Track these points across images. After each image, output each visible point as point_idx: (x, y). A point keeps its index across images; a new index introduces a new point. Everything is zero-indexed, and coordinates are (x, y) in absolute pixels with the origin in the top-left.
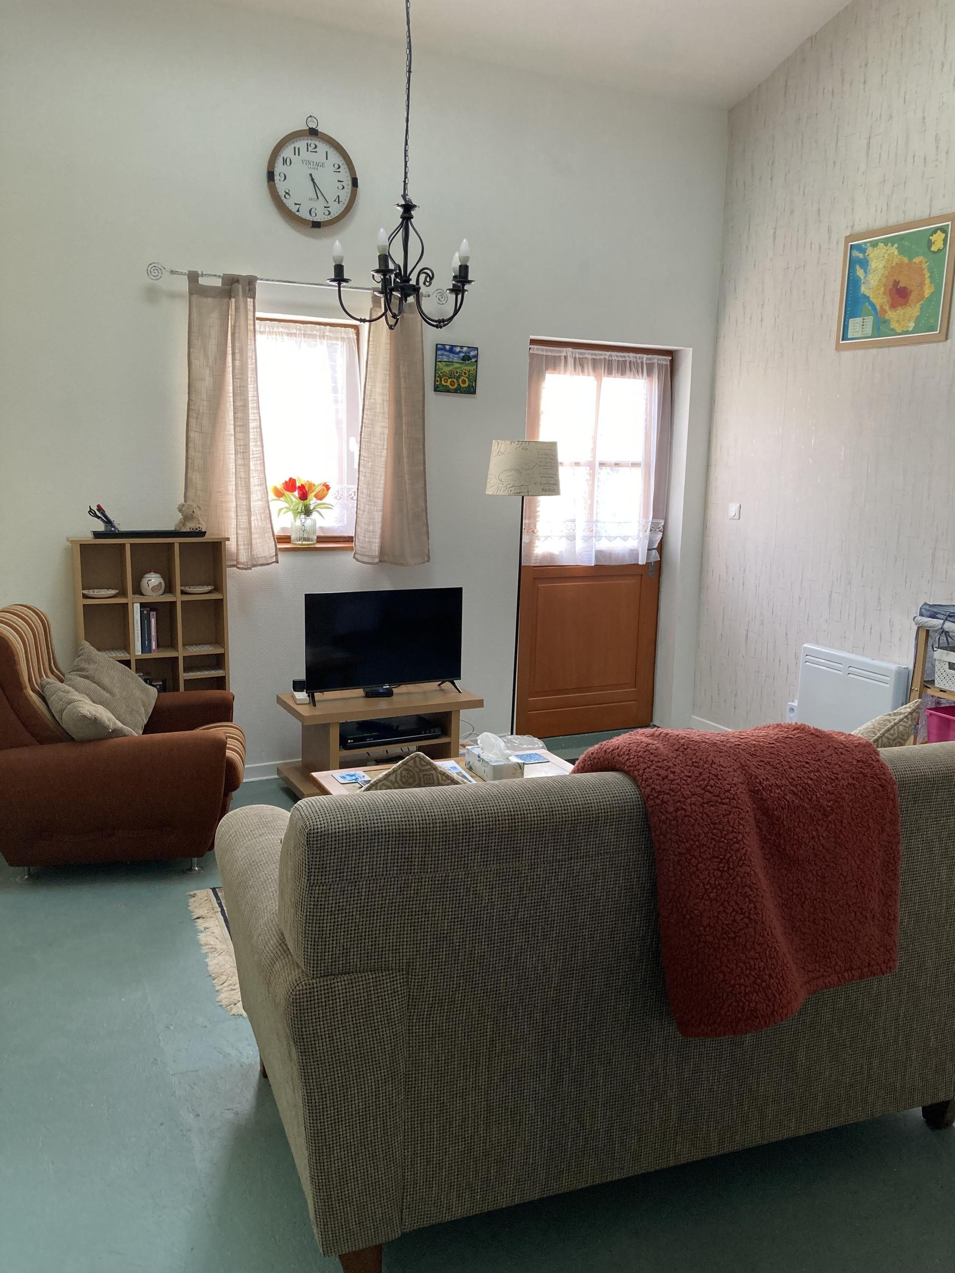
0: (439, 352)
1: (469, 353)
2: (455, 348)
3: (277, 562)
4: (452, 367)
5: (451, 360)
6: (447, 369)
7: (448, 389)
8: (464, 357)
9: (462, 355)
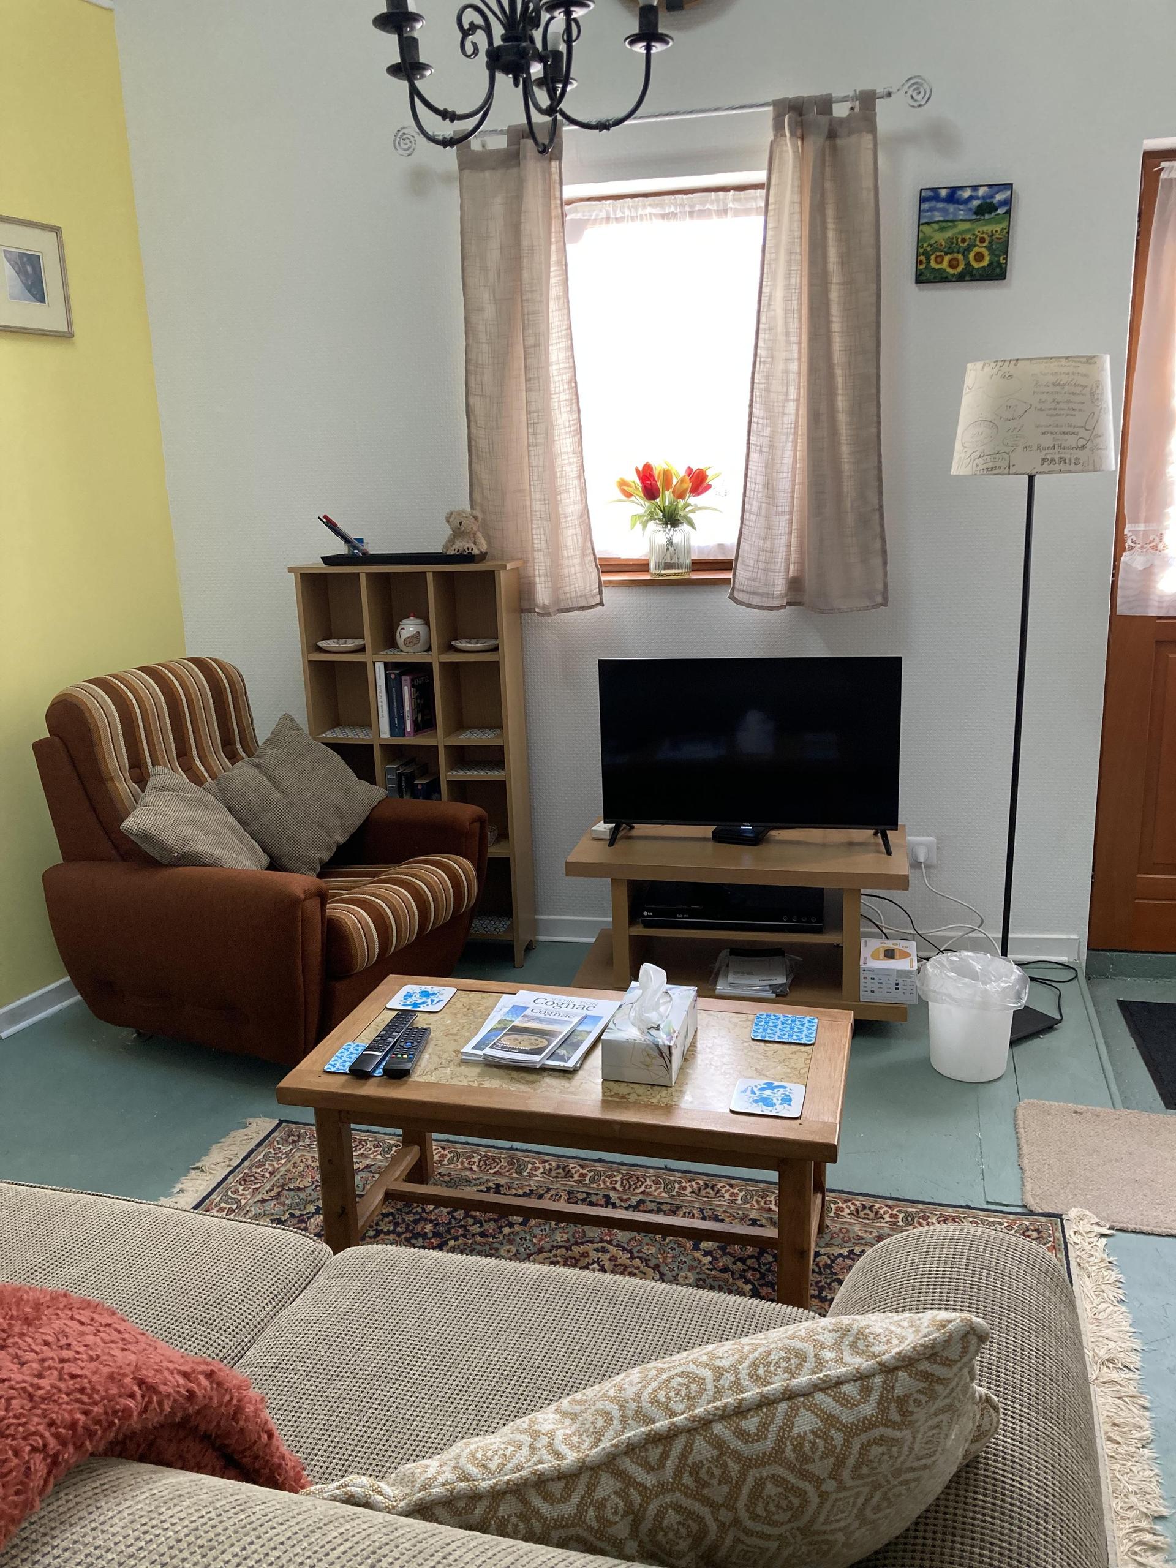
0: (925, 206)
1: (992, 197)
2: (959, 193)
3: (601, 604)
4: (955, 231)
5: (951, 217)
6: (941, 238)
7: (944, 275)
8: (979, 206)
9: (976, 203)
